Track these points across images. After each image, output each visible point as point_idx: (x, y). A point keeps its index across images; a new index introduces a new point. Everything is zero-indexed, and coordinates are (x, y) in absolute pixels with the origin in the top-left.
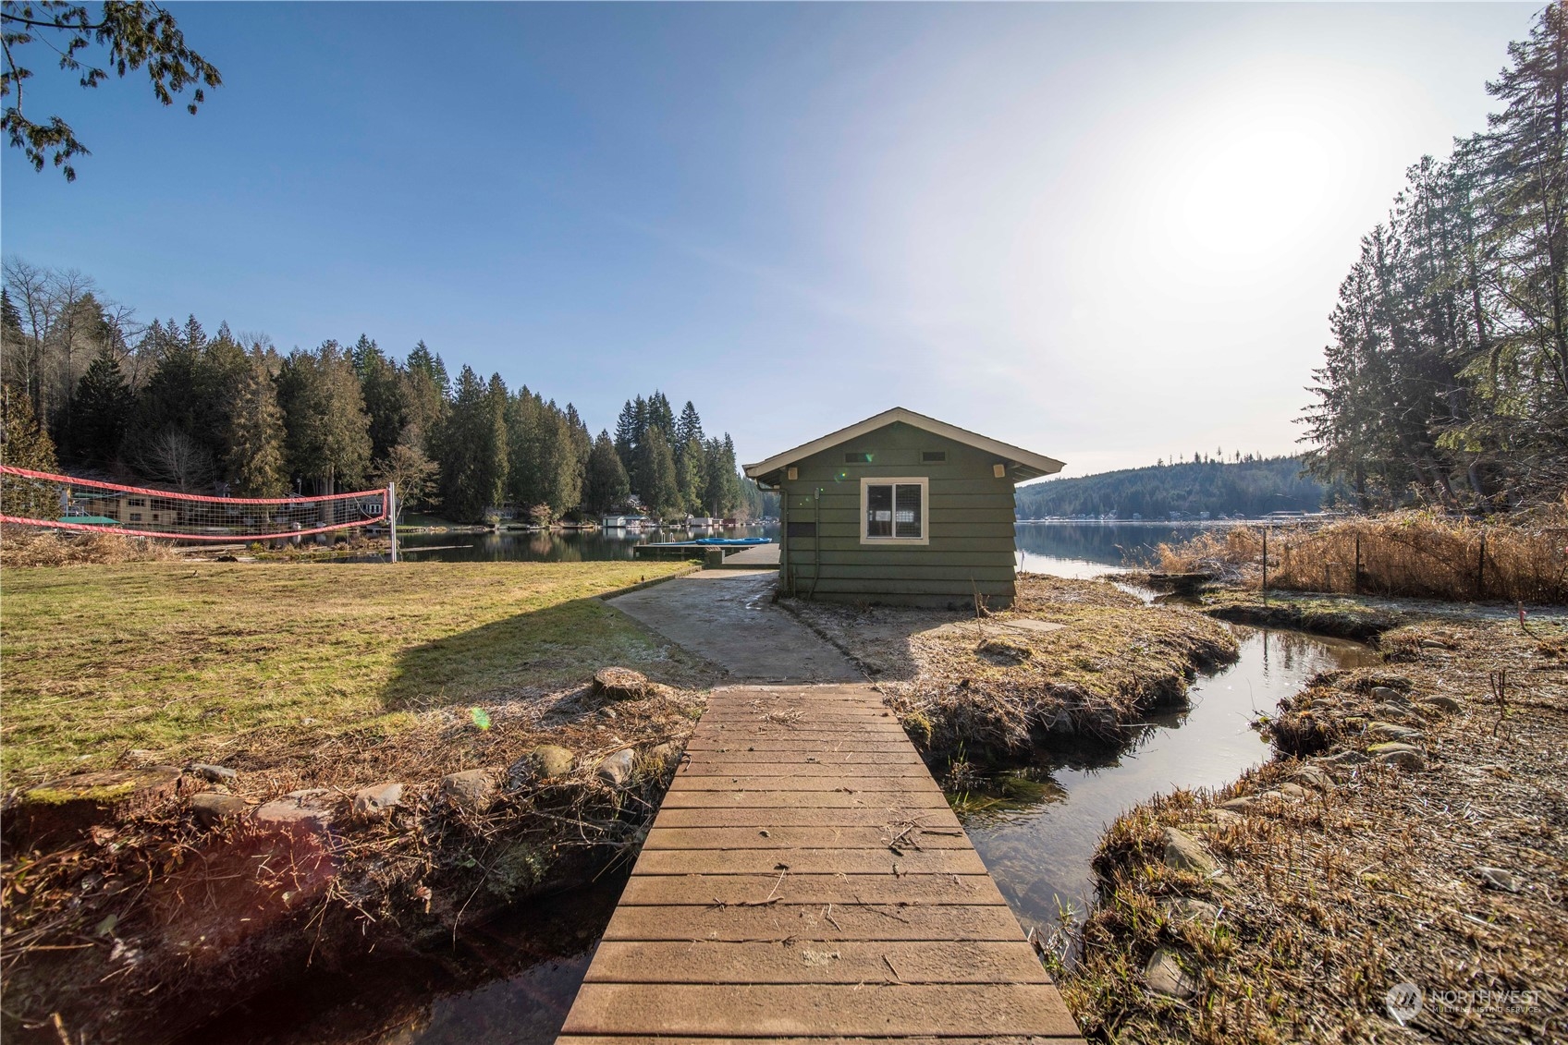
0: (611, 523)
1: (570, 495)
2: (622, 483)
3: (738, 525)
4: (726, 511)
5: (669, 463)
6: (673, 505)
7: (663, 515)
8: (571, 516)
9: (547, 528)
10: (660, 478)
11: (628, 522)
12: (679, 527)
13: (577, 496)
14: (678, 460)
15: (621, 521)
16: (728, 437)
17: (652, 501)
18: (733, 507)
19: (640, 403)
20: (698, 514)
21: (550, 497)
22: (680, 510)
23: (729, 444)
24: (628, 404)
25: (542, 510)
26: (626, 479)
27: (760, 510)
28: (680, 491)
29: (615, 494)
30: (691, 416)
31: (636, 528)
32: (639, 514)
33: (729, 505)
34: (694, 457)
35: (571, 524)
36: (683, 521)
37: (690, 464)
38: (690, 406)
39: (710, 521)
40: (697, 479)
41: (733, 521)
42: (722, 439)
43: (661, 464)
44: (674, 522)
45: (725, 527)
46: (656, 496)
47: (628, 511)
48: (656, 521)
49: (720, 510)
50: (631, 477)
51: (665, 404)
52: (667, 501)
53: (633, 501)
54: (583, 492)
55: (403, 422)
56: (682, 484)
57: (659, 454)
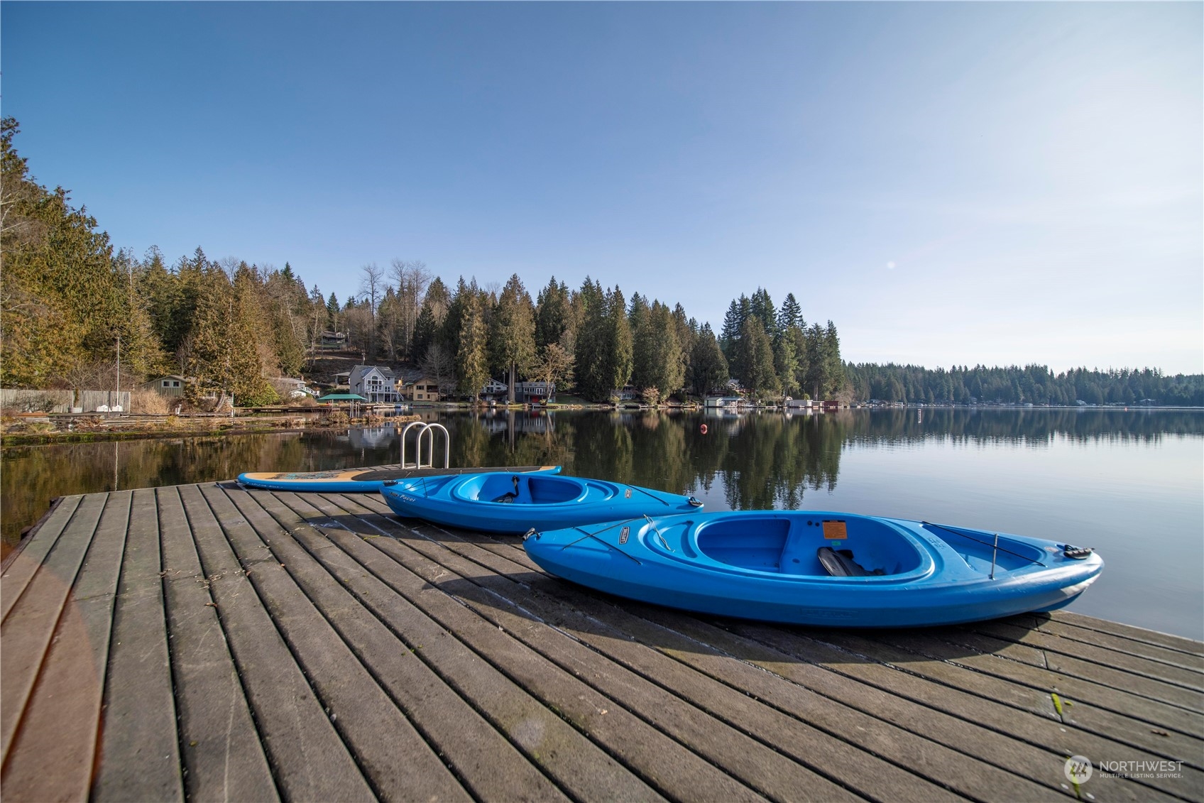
0: (711, 403)
1: (676, 380)
2: (721, 369)
3: (841, 407)
4: (827, 394)
5: (767, 349)
6: (770, 388)
7: (761, 397)
8: (676, 397)
9: (655, 407)
10: (759, 362)
11: (727, 403)
12: (775, 408)
13: (681, 380)
14: (776, 347)
15: (719, 402)
16: (831, 324)
17: (750, 381)
18: (835, 390)
19: (744, 301)
20: (795, 397)
21: (660, 382)
22: (778, 392)
23: (832, 331)
24: (734, 302)
25: (651, 392)
26: (725, 364)
27: (866, 393)
28: (777, 374)
29: (715, 378)
30: (792, 306)
31: (733, 408)
32: (738, 395)
33: (831, 388)
34: (792, 342)
35: (677, 404)
36: (781, 403)
37: (789, 349)
38: (791, 297)
39: (810, 403)
40: (795, 362)
41: (836, 403)
42: (824, 326)
43: (759, 350)
44: (770, 404)
45: (826, 410)
46: (754, 379)
47: (728, 393)
48: (753, 402)
49: (821, 393)
50: (730, 363)
51: (766, 298)
52: (765, 383)
53: (733, 384)
54: (687, 376)
55: (563, 329)
56: (780, 368)
57: (758, 341)
